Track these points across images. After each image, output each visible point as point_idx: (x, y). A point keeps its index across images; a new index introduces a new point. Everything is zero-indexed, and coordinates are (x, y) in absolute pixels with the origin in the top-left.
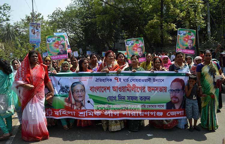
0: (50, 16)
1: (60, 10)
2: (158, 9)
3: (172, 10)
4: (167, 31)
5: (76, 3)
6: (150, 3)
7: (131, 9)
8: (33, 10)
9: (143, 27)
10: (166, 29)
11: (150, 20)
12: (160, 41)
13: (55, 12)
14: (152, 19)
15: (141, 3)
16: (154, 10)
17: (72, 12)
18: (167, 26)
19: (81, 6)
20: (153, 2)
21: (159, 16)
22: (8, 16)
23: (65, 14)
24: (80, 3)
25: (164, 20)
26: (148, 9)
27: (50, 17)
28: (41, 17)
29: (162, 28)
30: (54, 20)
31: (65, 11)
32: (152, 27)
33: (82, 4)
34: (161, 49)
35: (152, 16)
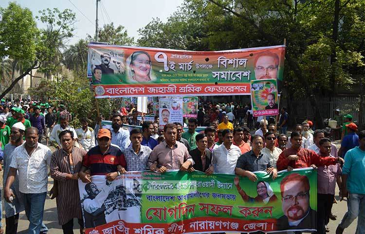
0: (142, 30)
1: (159, 22)
2: (327, 23)
3: (358, 26)
4: (344, 67)
5: (185, 11)
6: (314, 13)
7: (275, 22)
8: (97, 20)
9: (296, 57)
10: (341, 61)
11: (310, 44)
12: (328, 86)
13: (151, 25)
14: (316, 42)
15: (296, 11)
16: (319, 24)
17: (178, 25)
18: (344, 56)
19: (193, 16)
20: (319, 11)
21: (329, 36)
22: (70, 28)
23: (166, 29)
24: (191, 10)
25: (338, 45)
26: (308, 24)
27: (141, 32)
28: (122, 32)
29: (333, 60)
30: (147, 36)
31: (166, 23)
32: (314, 57)
33: (195, 13)
34: (330, 101)
35: (315, 35)
